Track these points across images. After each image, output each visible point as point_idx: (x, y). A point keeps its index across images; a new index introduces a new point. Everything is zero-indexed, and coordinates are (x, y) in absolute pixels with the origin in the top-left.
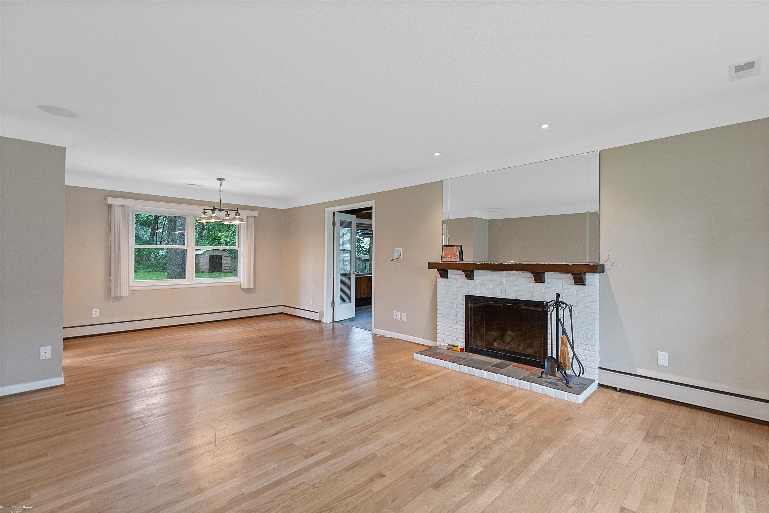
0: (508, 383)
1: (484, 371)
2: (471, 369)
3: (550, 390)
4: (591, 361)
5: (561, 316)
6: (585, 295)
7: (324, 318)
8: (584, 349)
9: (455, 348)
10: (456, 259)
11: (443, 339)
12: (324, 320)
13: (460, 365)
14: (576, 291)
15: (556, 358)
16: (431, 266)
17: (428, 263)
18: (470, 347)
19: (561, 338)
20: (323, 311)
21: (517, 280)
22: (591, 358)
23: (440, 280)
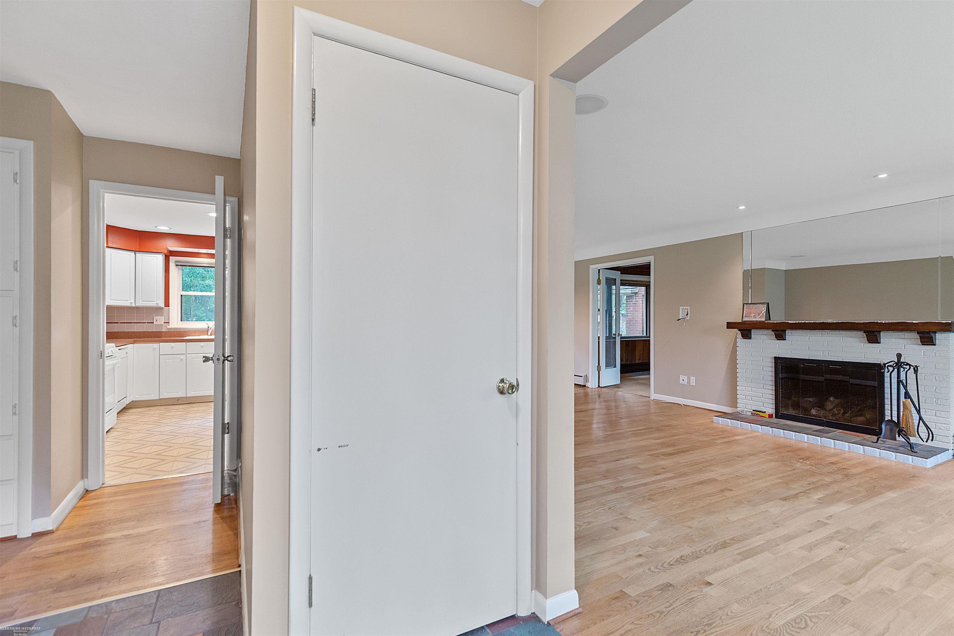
0: (835, 446)
1: (804, 434)
2: (788, 433)
3: (890, 453)
4: (943, 428)
5: (903, 377)
6: (935, 356)
7: (589, 382)
8: (934, 415)
9: (761, 414)
10: (761, 318)
11: (745, 405)
12: (589, 385)
13: (773, 429)
14: (923, 352)
15: (897, 422)
16: (730, 325)
17: (727, 322)
18: (780, 413)
19: (903, 402)
20: (588, 375)
21: (843, 340)
22: (944, 425)
23: (741, 341)
